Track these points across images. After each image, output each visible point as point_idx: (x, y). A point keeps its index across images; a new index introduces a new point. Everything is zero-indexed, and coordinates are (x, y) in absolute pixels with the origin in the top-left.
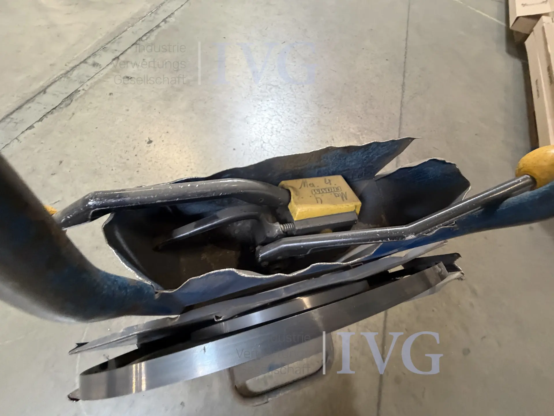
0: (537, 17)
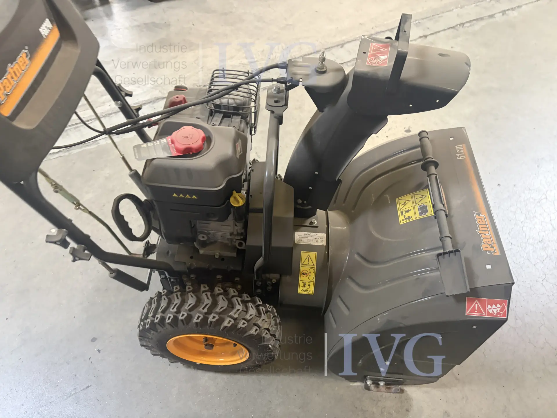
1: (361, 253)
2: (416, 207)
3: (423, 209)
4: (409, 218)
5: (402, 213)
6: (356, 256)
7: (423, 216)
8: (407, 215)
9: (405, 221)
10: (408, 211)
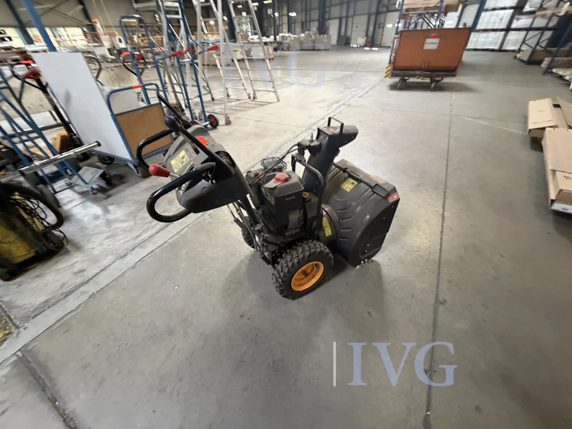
0: (544, 129)
1: (341, 208)
2: (350, 184)
3: (353, 183)
4: (350, 188)
5: (346, 188)
6: (339, 211)
7: (354, 185)
8: (349, 188)
9: (350, 190)
10: (348, 187)
